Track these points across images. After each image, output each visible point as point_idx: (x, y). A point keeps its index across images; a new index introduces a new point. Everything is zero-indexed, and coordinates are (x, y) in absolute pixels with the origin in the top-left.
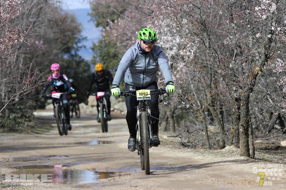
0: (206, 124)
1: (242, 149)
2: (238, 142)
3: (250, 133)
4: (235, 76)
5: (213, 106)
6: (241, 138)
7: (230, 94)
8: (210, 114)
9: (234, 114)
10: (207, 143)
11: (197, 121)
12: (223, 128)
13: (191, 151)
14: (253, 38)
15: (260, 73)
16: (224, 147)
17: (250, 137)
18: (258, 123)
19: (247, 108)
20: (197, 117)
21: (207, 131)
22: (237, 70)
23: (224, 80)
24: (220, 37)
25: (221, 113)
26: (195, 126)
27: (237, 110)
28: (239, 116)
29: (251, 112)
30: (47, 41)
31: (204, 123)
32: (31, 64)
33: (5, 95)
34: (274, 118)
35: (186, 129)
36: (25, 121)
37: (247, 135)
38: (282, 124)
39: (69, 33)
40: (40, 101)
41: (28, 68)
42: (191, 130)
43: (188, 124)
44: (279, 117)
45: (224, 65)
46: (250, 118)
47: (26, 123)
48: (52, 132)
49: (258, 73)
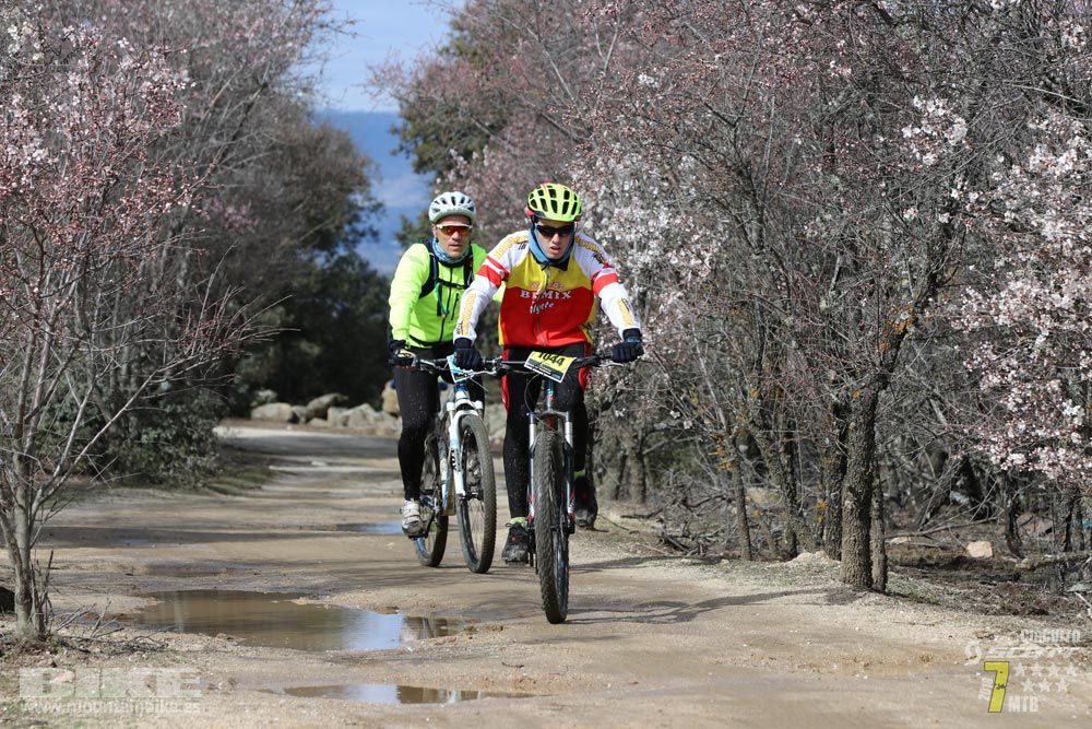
0: (741, 482)
1: (846, 565)
2: (838, 542)
3: (874, 514)
4: (834, 336)
5: (766, 426)
6: (846, 528)
7: (818, 392)
8: (753, 452)
9: (827, 455)
10: (743, 541)
11: (715, 471)
12: (792, 495)
13: (693, 564)
14: (894, 223)
15: (912, 329)
16: (793, 554)
17: (876, 524)
18: (901, 484)
19: (870, 435)
20: (714, 459)
21: (744, 503)
22: (843, 317)
23: (800, 347)
24: (793, 216)
25: (790, 448)
26: (706, 486)
27: (837, 442)
28: (844, 459)
29: (880, 449)
30: (263, 208)
31: (735, 479)
32: (212, 276)
33: (129, 371)
34: (950, 470)
35: (681, 496)
36: (189, 453)
37: (865, 519)
38: (973, 489)
39: (329, 186)
40: (235, 391)
41: (202, 290)
42: (695, 498)
43: (687, 479)
44: (966, 468)
45: (804, 303)
46: (878, 468)
47: (190, 460)
48: (268, 488)
49: (906, 331)
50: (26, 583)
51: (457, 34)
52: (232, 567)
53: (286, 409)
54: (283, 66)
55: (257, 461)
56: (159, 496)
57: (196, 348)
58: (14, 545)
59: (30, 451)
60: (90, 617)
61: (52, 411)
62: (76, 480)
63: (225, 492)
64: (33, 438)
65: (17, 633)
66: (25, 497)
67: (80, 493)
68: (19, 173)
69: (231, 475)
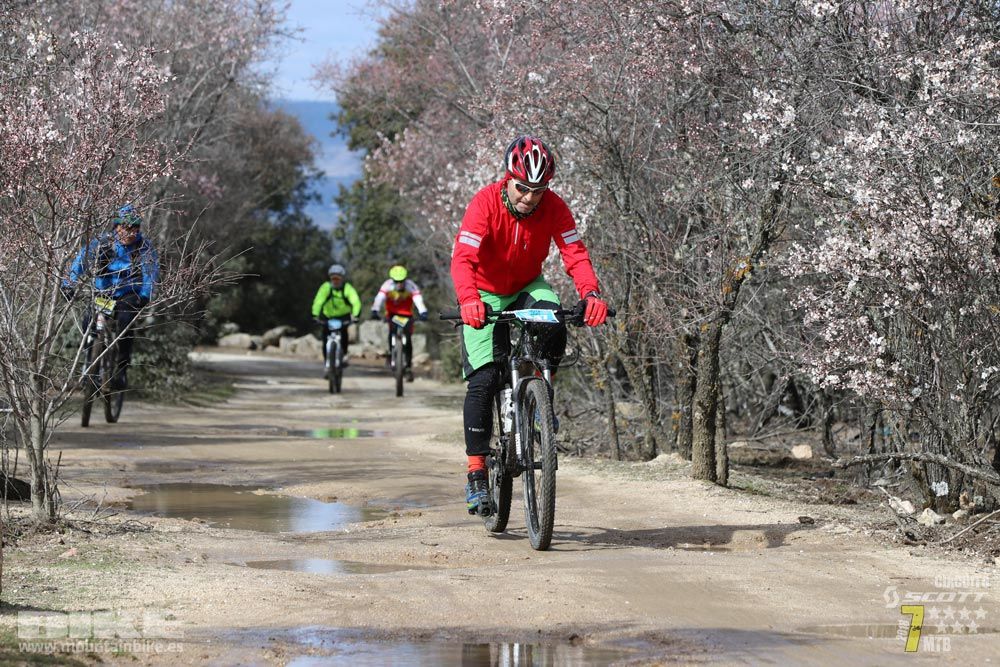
0: (611, 398)
1: (698, 462)
2: (689, 445)
3: (718, 423)
4: (686, 281)
5: (632, 353)
6: (696, 435)
7: (674, 325)
8: (622, 374)
9: (680, 376)
10: (613, 445)
11: (591, 389)
12: (653, 408)
13: (572, 464)
14: (735, 191)
15: (749, 276)
16: (653, 456)
17: (719, 431)
18: (739, 400)
19: (715, 361)
20: (590, 380)
21: (614, 415)
22: (693, 266)
23: (659, 290)
24: (654, 185)
25: (651, 371)
26: (584, 401)
27: (689, 366)
28: (694, 379)
29: (723, 372)
30: (226, 176)
32: (190, 232)
34: (778, 389)
35: (563, 409)
36: (169, 373)
37: (711, 428)
38: (796, 404)
39: (283, 160)
40: (206, 325)
41: (181, 243)
42: (575, 410)
43: (568, 395)
44: (791, 387)
45: (662, 255)
46: (721, 386)
47: (170, 379)
48: (232, 402)
49: (744, 277)
50: (40, 477)
51: (383, 40)
52: (205, 465)
53: (246, 338)
54: (242, 64)
55: (224, 380)
56: (145, 408)
57: (176, 290)
58: (30, 447)
59: (43, 372)
60: (91, 504)
61: (60, 339)
63: (198, 405)
64: (46, 361)
65: (33, 517)
66: (39, 409)
68: (36, 149)
69: (203, 391)
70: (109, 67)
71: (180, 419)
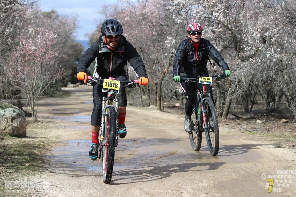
0: (141, 95)
1: (158, 107)
2: (156, 104)
3: (161, 100)
4: (155, 73)
5: (145, 87)
6: (157, 102)
7: (153, 81)
8: (143, 90)
9: (154, 91)
10: (142, 104)
11: (137, 93)
12: (149, 97)
13: (134, 108)
14: (164, 56)
15: (167, 72)
16: (149, 106)
17: (162, 101)
18: (166, 95)
19: (161, 88)
20: (137, 92)
21: (142, 98)
22: (156, 70)
23: (150, 75)
24: (149, 55)
25: (149, 90)
26: (136, 96)
27: (156, 89)
28: (157, 91)
29: (162, 90)
30: (68, 55)
31: (140, 95)
32: (61, 66)
33: (49, 80)
34: (173, 93)
35: (132, 97)
36: (58, 92)
37: (160, 100)
38: (176, 96)
39: (79, 52)
40: (65, 83)
41: (59, 67)
42: (134, 97)
43: (133, 95)
44: (175, 92)
45: (150, 68)
46: (162, 93)
47: (58, 93)
48: (70, 97)
49: (166, 72)
50: (33, 112)
51: (97, 28)
52: (65, 109)
53: (72, 85)
54: (71, 33)
55: (68, 93)
56: (53, 99)
57: (58, 77)
58: (32, 107)
59: (34, 92)
60: (43, 117)
61: (37, 86)
62: (41, 97)
63: (63, 98)
64: (34, 90)
65: (32, 120)
66: (33, 99)
67: (41, 99)
68: (31, 50)
69: (65, 95)
70: (45, 34)
71: (60, 101)
